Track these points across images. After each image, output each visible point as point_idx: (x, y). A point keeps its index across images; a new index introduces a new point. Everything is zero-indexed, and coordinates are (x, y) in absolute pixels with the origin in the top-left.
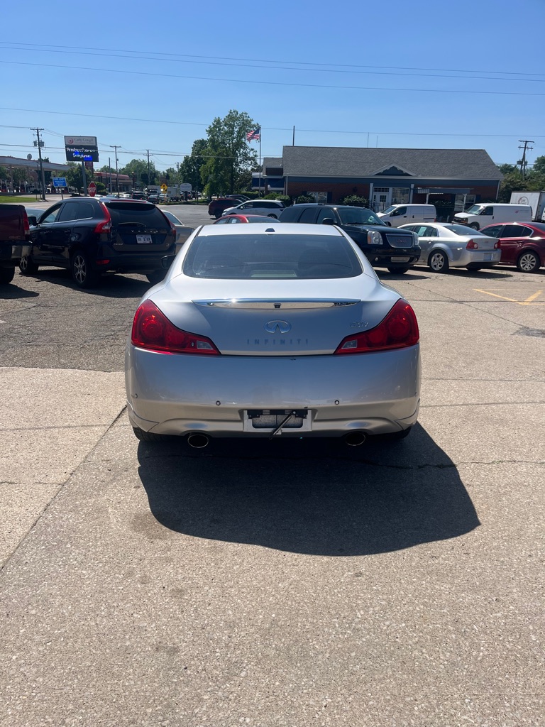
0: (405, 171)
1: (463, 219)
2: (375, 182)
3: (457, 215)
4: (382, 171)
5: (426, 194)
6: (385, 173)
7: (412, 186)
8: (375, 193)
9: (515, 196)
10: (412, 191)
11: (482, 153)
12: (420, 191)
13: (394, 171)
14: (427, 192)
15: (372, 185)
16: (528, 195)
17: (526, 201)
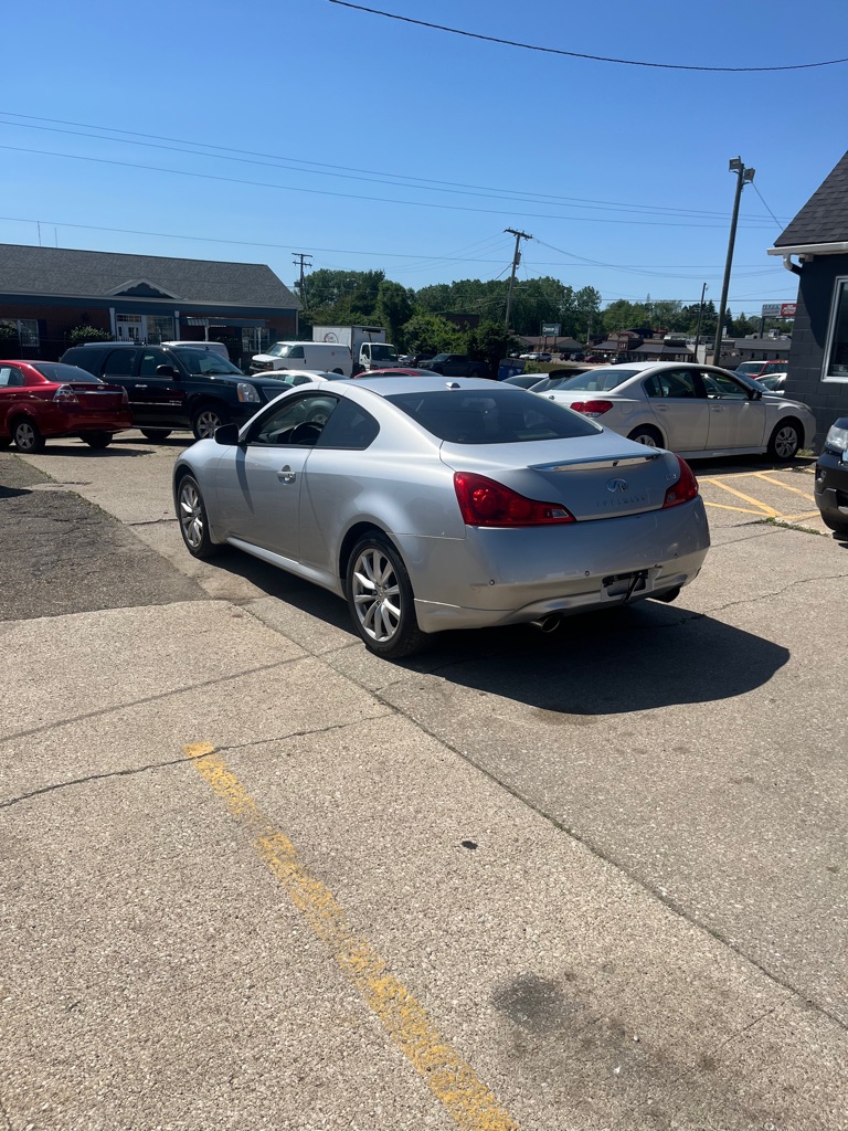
0: (162, 291)
1: (265, 363)
2: (120, 306)
3: (255, 358)
4: (126, 290)
5: (203, 327)
6: (131, 292)
7: (177, 314)
8: (120, 324)
9: (319, 332)
10: (177, 321)
11: (264, 269)
12: (192, 321)
13: (143, 290)
14: (206, 324)
15: (112, 311)
16: (336, 330)
17: (335, 339)
